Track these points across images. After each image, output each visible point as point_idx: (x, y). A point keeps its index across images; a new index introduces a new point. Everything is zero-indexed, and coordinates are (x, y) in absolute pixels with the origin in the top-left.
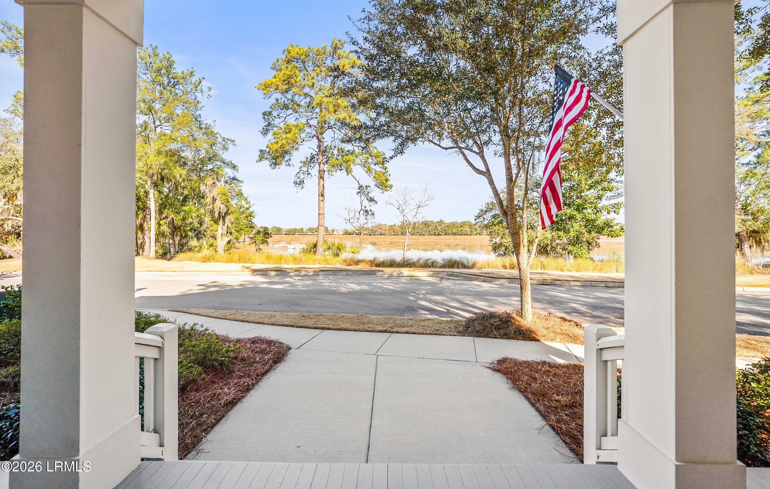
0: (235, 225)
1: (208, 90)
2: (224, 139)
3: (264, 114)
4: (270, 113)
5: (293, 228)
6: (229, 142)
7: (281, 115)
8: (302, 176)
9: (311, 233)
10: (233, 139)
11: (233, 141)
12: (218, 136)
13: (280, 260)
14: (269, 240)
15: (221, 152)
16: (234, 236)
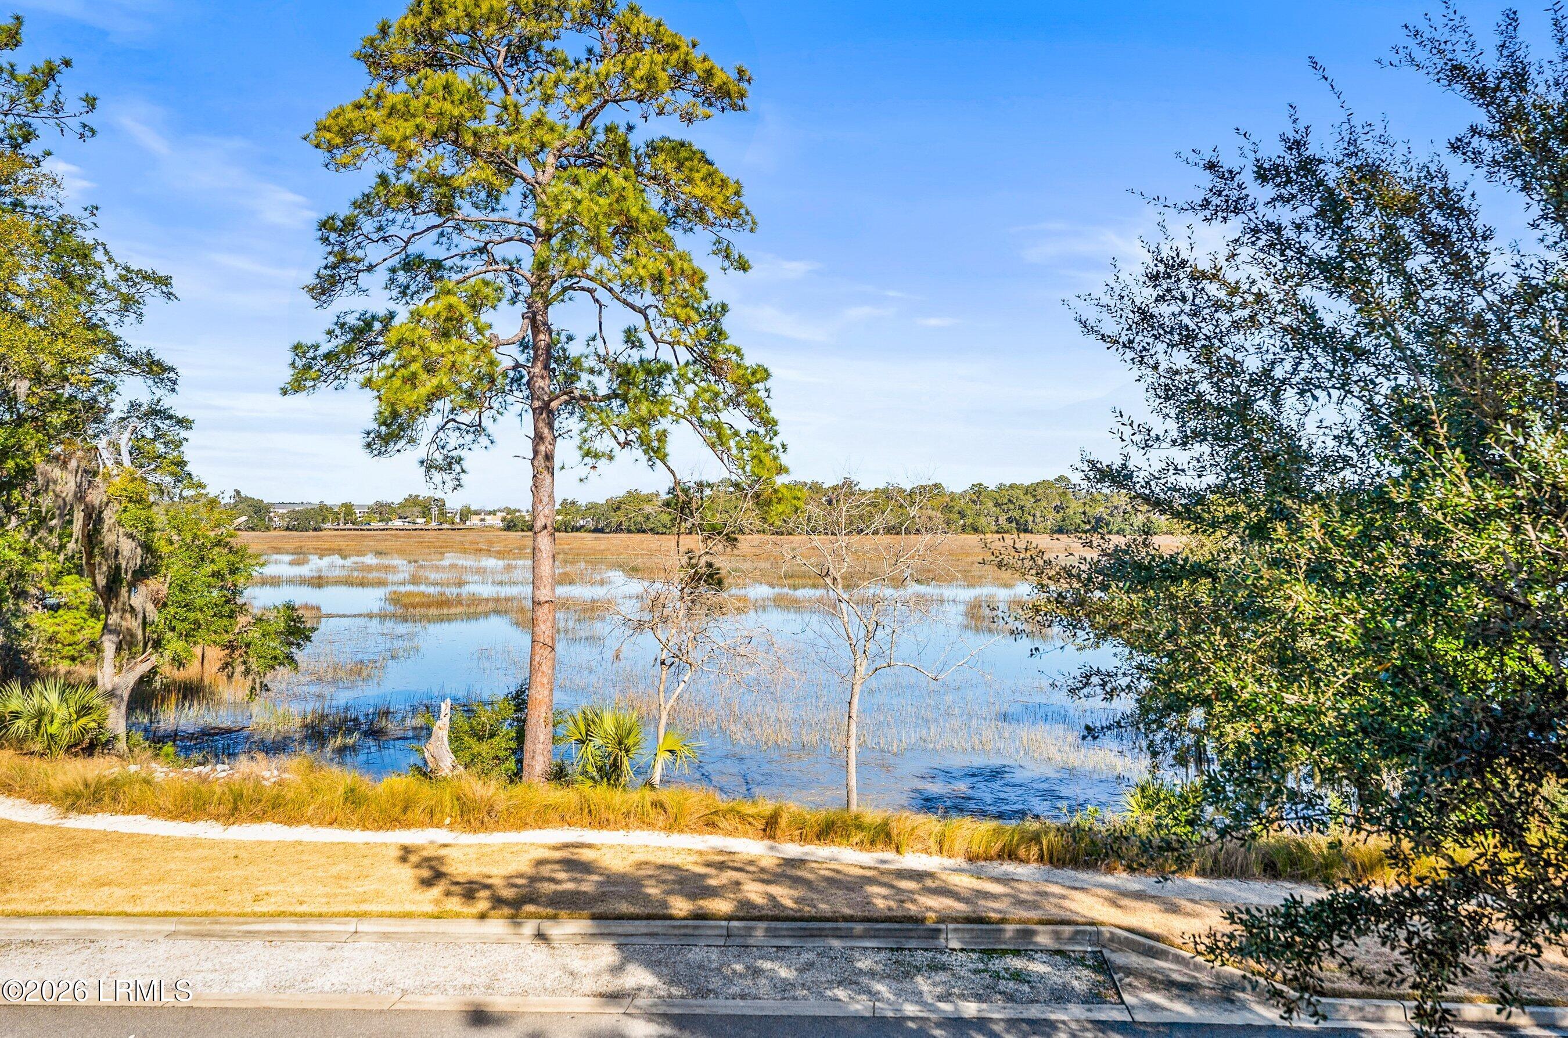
0: (172, 610)
1: (82, 106)
2: (128, 275)
3: (323, 225)
4: (349, 225)
5: (315, 501)
6: (146, 286)
7: (392, 230)
8: (453, 439)
9: (381, 525)
10: (162, 273)
11: (166, 281)
12: (99, 256)
13: (405, 810)
14: (299, 655)
15: (112, 319)
16: (168, 654)
